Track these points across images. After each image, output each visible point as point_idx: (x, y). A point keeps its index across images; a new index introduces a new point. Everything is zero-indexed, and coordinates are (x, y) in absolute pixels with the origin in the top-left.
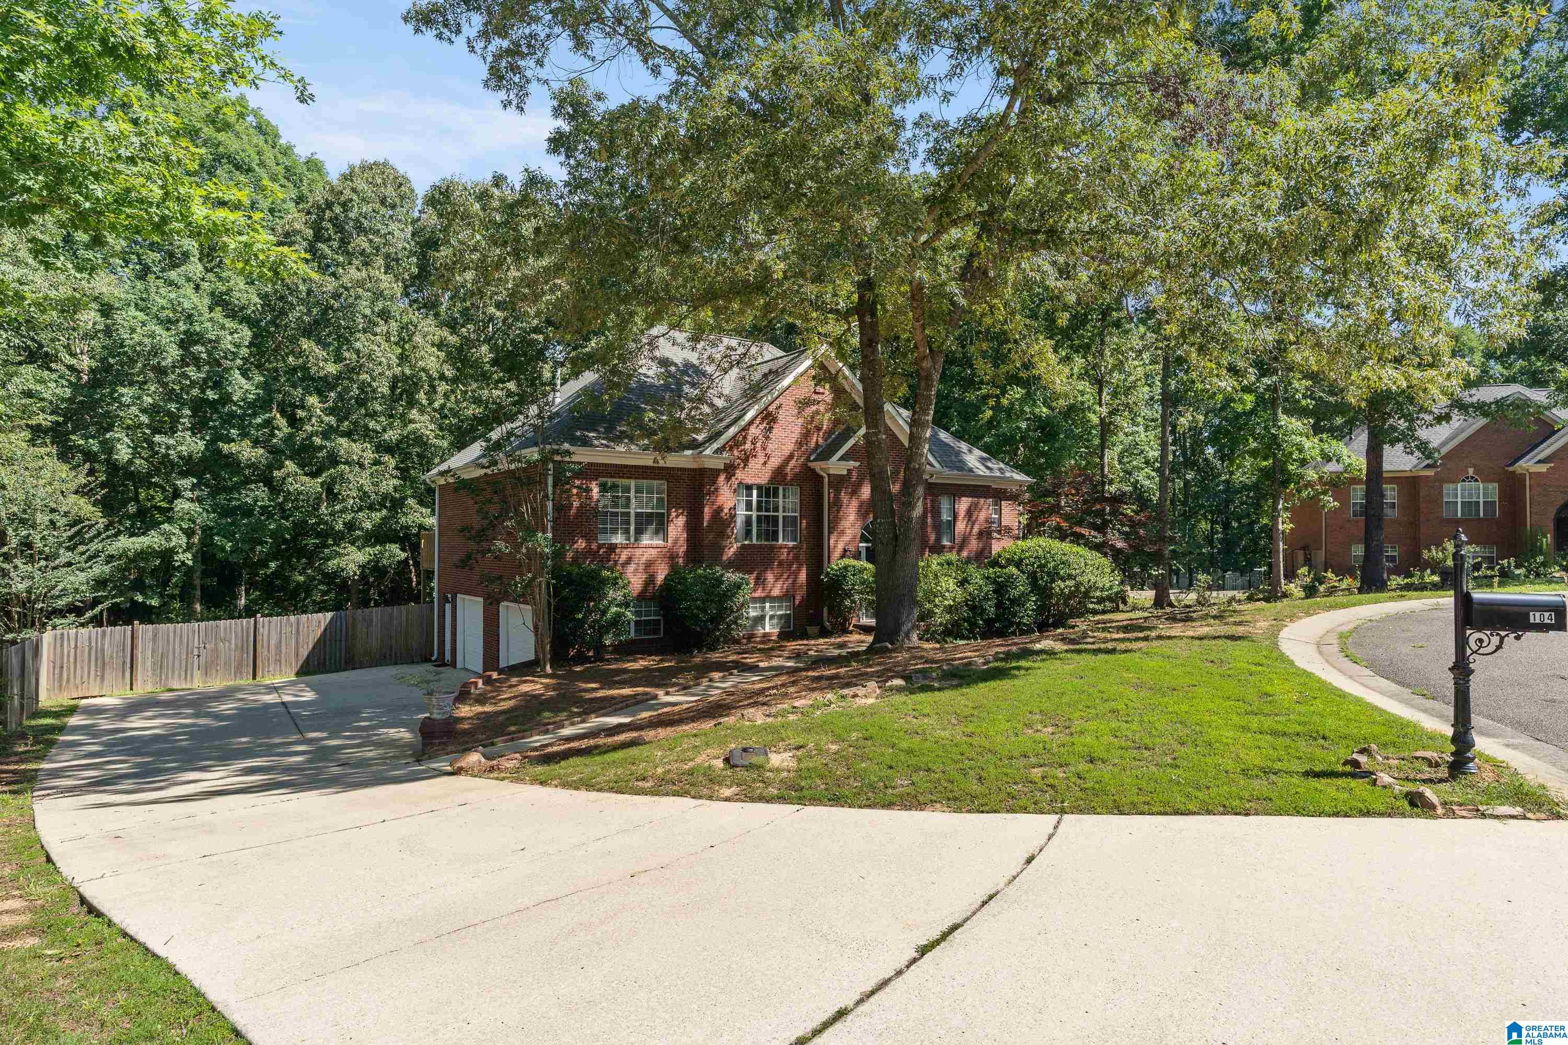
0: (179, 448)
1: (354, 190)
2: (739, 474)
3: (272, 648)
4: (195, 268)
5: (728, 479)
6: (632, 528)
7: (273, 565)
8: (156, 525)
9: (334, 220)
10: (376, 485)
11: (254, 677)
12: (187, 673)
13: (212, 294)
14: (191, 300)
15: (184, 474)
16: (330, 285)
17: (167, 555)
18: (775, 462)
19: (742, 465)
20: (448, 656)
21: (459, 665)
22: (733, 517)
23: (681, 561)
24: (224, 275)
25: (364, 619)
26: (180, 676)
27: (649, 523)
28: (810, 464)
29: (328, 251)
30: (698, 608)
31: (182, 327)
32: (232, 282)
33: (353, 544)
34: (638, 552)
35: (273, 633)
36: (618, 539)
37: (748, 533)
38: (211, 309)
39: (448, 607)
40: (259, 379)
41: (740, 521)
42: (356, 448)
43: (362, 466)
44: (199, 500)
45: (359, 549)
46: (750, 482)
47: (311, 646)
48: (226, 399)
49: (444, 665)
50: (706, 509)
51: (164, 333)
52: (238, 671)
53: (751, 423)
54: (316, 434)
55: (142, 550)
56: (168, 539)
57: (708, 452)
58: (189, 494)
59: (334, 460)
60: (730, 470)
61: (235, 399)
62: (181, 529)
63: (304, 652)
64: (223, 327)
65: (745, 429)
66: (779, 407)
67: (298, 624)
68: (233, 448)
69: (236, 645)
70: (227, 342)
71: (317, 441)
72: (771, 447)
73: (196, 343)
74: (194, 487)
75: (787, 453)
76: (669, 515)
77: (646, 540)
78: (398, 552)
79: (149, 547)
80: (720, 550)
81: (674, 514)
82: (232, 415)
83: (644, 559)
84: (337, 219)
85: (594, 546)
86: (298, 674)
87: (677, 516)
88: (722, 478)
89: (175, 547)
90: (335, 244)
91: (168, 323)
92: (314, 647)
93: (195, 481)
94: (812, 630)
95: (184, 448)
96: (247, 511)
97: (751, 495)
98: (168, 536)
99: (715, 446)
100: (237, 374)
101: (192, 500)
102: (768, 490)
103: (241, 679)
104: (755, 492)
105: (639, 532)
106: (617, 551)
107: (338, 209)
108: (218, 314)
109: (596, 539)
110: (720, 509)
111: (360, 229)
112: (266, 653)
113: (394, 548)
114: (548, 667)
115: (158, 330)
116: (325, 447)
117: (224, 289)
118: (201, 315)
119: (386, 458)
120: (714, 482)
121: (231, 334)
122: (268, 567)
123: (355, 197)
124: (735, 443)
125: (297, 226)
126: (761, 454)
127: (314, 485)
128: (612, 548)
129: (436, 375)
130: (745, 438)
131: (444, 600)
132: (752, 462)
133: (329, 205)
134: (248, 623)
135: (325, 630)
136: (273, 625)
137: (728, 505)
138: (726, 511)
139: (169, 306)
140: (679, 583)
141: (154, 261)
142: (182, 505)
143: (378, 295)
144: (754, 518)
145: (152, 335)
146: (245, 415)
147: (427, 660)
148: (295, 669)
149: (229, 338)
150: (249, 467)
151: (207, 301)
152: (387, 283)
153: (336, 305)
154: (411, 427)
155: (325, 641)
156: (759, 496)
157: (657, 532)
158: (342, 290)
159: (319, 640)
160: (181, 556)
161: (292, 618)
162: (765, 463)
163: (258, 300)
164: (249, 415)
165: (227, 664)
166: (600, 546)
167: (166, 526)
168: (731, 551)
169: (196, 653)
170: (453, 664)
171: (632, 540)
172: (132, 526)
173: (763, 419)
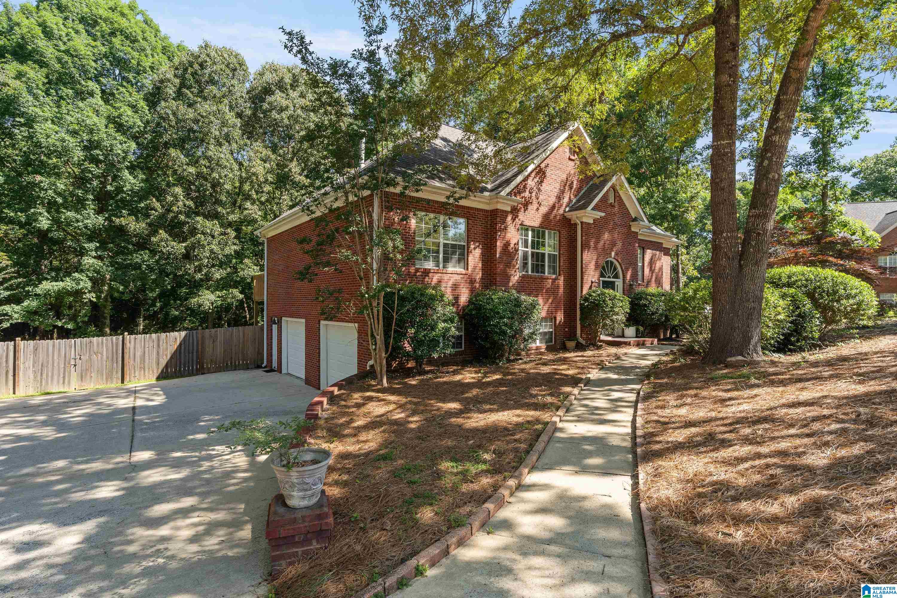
0: (86, 221)
1: (208, 55)
2: (521, 216)
3: (138, 359)
4: (97, 100)
5: (514, 220)
6: (441, 256)
7: (158, 305)
8: (68, 274)
9: (194, 74)
10: (222, 250)
11: (123, 382)
12: (65, 379)
13: (108, 117)
14: (93, 120)
15: (90, 239)
16: (191, 114)
17: (78, 293)
18: (544, 210)
19: (523, 210)
20: (275, 364)
21: (284, 371)
22: (517, 250)
23: (477, 285)
24: (117, 105)
25: (211, 336)
26: (58, 382)
27: (454, 253)
28: (566, 214)
29: (190, 95)
30: (506, 325)
31: (86, 137)
32: (122, 110)
33: (208, 289)
34: (446, 277)
35: (138, 346)
36: (430, 265)
37: (525, 265)
38: (106, 127)
39: (275, 327)
40: (142, 176)
41: (520, 253)
42: (208, 224)
43: (213, 237)
44: (99, 258)
45: (212, 292)
46: (528, 224)
47: (169, 357)
48: (119, 190)
49: (272, 370)
50: (498, 244)
51: (72, 140)
52: (109, 378)
53: (529, 175)
54: (180, 212)
55: (59, 290)
56: (78, 284)
57: (503, 193)
58: (94, 254)
59: (193, 231)
60: (515, 211)
61: (125, 189)
62: (87, 276)
63: (163, 362)
64: (115, 139)
65: (526, 179)
66: (547, 166)
67: (159, 340)
68: (123, 221)
69: (107, 358)
70: (118, 150)
71: (182, 217)
72: (541, 197)
73: (96, 148)
74: (97, 249)
75: (551, 203)
76: (468, 247)
77: (451, 268)
78: (238, 294)
79: (63, 288)
80: (508, 278)
81: (472, 246)
82: (123, 200)
83: (450, 283)
84: (196, 73)
85: (412, 270)
86: (158, 379)
87: (475, 248)
88: (509, 218)
89: (82, 289)
90: (195, 91)
91: (74, 133)
92: (171, 358)
93: (98, 245)
94: (571, 344)
95: (89, 221)
96: (137, 267)
97: (527, 235)
98: (78, 282)
99: (508, 190)
100: (126, 173)
101: (95, 257)
102: (538, 232)
103: (112, 383)
104: (530, 233)
105: (446, 260)
106: (430, 275)
107: (196, 66)
108: (112, 130)
109: (414, 265)
110: (507, 244)
111: (212, 82)
112: (132, 362)
113: (236, 292)
114: (385, 381)
115: (67, 137)
116: (188, 223)
117: (116, 114)
118: (99, 130)
119: (229, 230)
120: (504, 221)
121: (121, 144)
122: (155, 306)
123: (208, 60)
124: (518, 191)
125: (168, 76)
126: (535, 202)
127: (179, 248)
128: (426, 272)
129: (262, 179)
130: (525, 187)
131: (271, 322)
132: (530, 207)
133: (191, 64)
134: (117, 339)
135: (180, 344)
136: (138, 341)
137: (513, 242)
138: (512, 245)
139: (76, 122)
140: (488, 304)
141: (67, 95)
142: (88, 261)
143: (224, 124)
144: (530, 253)
145: (63, 140)
146: (132, 201)
147: (259, 367)
148: (156, 375)
149: (120, 147)
150: (135, 236)
151: (104, 121)
152: (231, 117)
153: (195, 128)
154: (246, 212)
155: (180, 353)
156: (533, 237)
157: (459, 261)
158: (199, 117)
159: (175, 352)
160: (88, 295)
161: (154, 336)
162: (538, 209)
163: (140, 123)
164: (136, 201)
165: (100, 372)
166: (417, 270)
167: (76, 275)
168: (515, 277)
169: (73, 362)
170: (280, 370)
171: (441, 266)
172: (56, 276)
173: (537, 173)
